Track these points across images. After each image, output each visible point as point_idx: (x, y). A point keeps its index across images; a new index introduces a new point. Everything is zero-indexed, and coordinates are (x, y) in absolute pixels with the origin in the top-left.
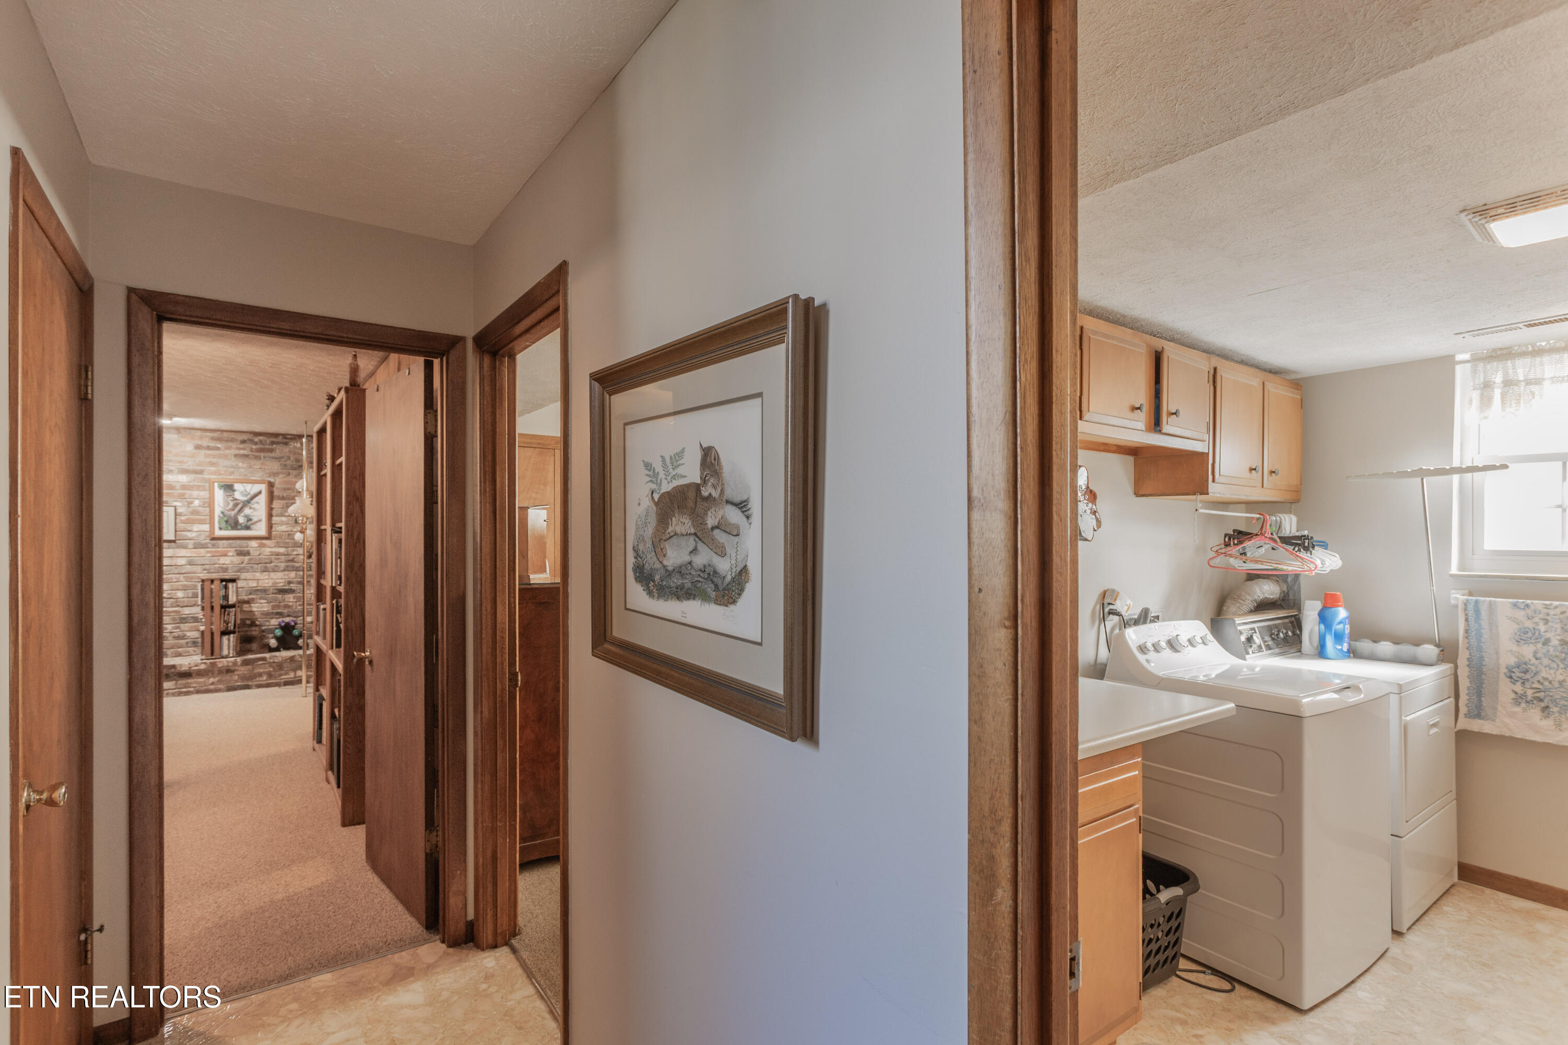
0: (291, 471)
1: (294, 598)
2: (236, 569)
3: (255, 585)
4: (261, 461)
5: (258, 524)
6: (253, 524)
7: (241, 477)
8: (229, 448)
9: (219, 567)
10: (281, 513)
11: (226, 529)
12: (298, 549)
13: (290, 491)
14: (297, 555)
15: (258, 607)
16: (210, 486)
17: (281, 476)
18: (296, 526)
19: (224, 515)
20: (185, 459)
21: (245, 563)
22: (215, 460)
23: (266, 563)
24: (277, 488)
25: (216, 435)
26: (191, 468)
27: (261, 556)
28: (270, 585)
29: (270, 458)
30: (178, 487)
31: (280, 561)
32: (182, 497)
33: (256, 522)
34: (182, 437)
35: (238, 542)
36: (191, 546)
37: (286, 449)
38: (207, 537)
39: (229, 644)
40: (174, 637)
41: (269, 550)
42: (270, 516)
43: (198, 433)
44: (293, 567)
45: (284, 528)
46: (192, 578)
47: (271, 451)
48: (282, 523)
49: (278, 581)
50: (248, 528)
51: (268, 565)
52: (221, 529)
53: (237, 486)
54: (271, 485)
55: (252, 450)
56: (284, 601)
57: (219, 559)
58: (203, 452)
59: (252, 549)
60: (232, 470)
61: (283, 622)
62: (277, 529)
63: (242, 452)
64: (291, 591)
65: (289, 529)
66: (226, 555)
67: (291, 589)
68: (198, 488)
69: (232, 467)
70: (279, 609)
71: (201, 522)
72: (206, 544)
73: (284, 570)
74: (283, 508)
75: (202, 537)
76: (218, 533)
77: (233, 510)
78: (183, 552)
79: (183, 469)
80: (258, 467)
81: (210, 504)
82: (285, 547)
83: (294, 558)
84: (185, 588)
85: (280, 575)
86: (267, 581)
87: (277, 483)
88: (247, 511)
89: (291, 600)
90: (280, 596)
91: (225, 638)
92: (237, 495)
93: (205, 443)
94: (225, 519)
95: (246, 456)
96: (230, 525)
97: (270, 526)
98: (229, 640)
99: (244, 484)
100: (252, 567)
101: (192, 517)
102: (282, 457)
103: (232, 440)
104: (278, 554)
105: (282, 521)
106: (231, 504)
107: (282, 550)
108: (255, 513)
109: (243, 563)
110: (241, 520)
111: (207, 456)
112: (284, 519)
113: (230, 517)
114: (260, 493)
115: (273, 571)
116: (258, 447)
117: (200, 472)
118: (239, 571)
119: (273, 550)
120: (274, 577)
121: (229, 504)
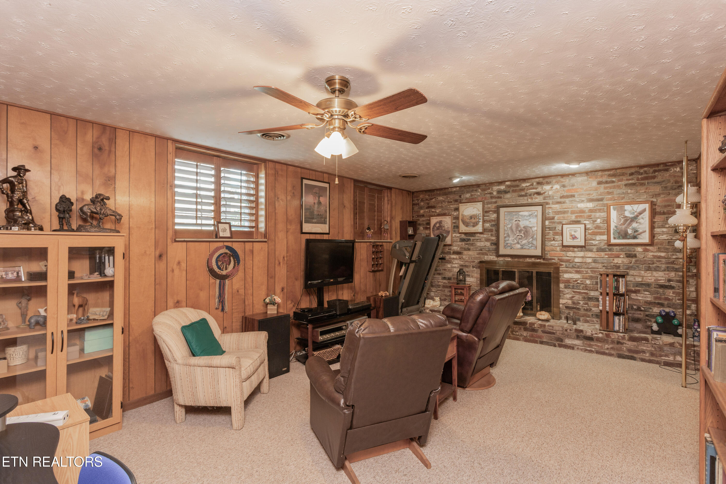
0: (671, 192)
1: (673, 293)
2: (626, 267)
3: (640, 280)
4: (645, 187)
5: (642, 234)
6: (638, 234)
7: (629, 200)
8: (621, 180)
9: (614, 265)
10: (662, 226)
11: (619, 238)
12: (678, 254)
13: (669, 208)
14: (677, 258)
15: (642, 297)
16: (607, 209)
17: (662, 196)
18: (675, 235)
19: (617, 229)
20: (592, 192)
21: (632, 263)
22: (611, 190)
23: (649, 264)
24: (659, 206)
25: (612, 172)
26: (595, 198)
27: (645, 259)
28: (653, 281)
29: (653, 183)
30: (587, 211)
31: (661, 263)
32: (589, 217)
33: (641, 233)
34: (590, 178)
35: (628, 247)
36: (595, 250)
37: (667, 174)
38: (605, 244)
39: (619, 322)
40: (584, 310)
41: (652, 254)
42: (652, 227)
43: (600, 173)
44: (673, 268)
45: (664, 237)
46: (595, 272)
47: (654, 177)
48: (663, 233)
49: (660, 278)
50: (635, 237)
51: (651, 266)
52: (615, 238)
53: (628, 207)
54: (653, 204)
55: (638, 179)
56: (664, 294)
57: (613, 260)
58: (603, 186)
59: (638, 253)
60: (623, 196)
61: (664, 311)
62: (659, 238)
63: (631, 182)
64: (672, 287)
65: (669, 237)
66: (618, 257)
67: (671, 285)
68: (600, 211)
69: (623, 193)
70: (661, 300)
71: (602, 234)
72: (605, 248)
73: (664, 270)
74: (664, 221)
75: (602, 244)
76: (613, 241)
77: (624, 225)
78: (590, 254)
79: (590, 199)
80: (643, 191)
81: (608, 221)
82: (665, 252)
83: (674, 261)
84: (591, 278)
85: (661, 274)
86: (650, 278)
87: (658, 202)
88: (634, 225)
89: (671, 295)
90: (661, 290)
91: (616, 318)
92: (627, 214)
93: (604, 179)
94: (618, 231)
95: (634, 184)
96: (622, 235)
97: (652, 236)
98: (619, 320)
99: (632, 205)
100: (638, 267)
101: (596, 230)
102: (663, 181)
103: (623, 174)
104: (660, 257)
105: (663, 231)
106: (622, 220)
107: (663, 254)
108: (640, 226)
109: (631, 263)
110: (630, 231)
111: (605, 188)
112: (664, 230)
113: (621, 230)
114: (644, 210)
115: (656, 270)
116: (643, 176)
117: (602, 200)
118: (628, 269)
119: (656, 254)
120: (656, 275)
121: (621, 220)
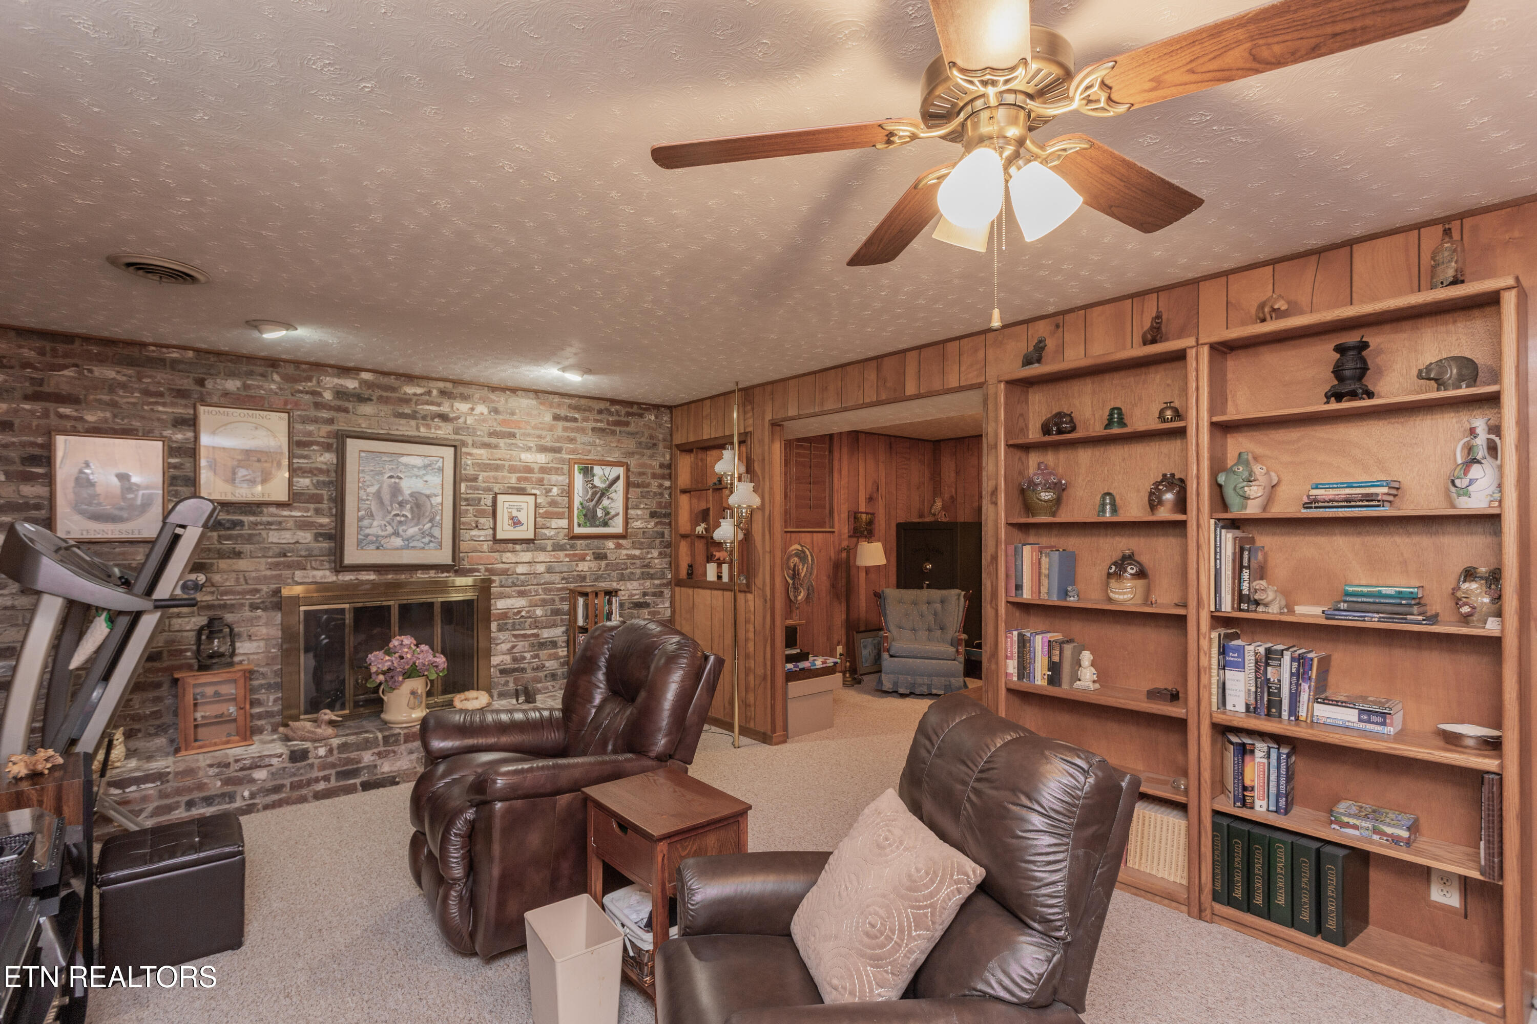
0: (645, 451)
1: (649, 613)
2: (594, 577)
4: (617, 437)
5: (615, 519)
6: (610, 519)
7: (598, 458)
8: (586, 420)
9: (577, 575)
10: (637, 506)
11: (585, 525)
12: (653, 551)
13: (644, 477)
14: (652, 558)
16: (569, 469)
17: (636, 457)
18: (650, 522)
19: (583, 508)
20: (544, 433)
22: (572, 435)
23: (622, 569)
24: (633, 473)
25: (573, 401)
26: (549, 444)
27: (617, 561)
28: (626, 597)
29: (629, 433)
30: (536, 470)
31: (635, 566)
32: (540, 482)
33: (614, 517)
34: (541, 404)
35: (596, 542)
36: (549, 548)
37: (642, 422)
38: (565, 536)
40: (533, 669)
41: (624, 552)
42: (626, 508)
43: (557, 399)
44: (648, 574)
45: (639, 524)
46: (550, 590)
47: (627, 424)
48: (638, 518)
49: (634, 592)
50: (605, 524)
51: (624, 572)
52: (579, 525)
53: (597, 470)
54: (628, 469)
55: (608, 423)
56: (639, 617)
57: (577, 565)
58: (561, 424)
59: (609, 551)
60: (589, 448)
62: (633, 525)
63: (599, 425)
64: (646, 605)
65: (644, 525)
66: (584, 559)
67: (646, 602)
68: (558, 471)
69: (590, 444)
71: (560, 516)
72: (565, 544)
73: (639, 579)
74: (638, 498)
75: (561, 536)
76: (578, 530)
77: (592, 500)
78: (542, 557)
79: (542, 445)
80: (614, 445)
81: (569, 491)
82: (640, 549)
83: (649, 563)
84: (544, 603)
85: (636, 585)
87: (632, 465)
88: (605, 502)
89: (646, 616)
92: (597, 482)
93: (563, 412)
94: (584, 512)
95: (602, 430)
96: (589, 520)
97: (627, 521)
99: (603, 468)
100: (609, 575)
101: (550, 509)
102: (637, 433)
103: (589, 409)
104: (633, 557)
105: (637, 515)
106: (590, 493)
107: (637, 552)
108: (612, 505)
109: (601, 569)
110: (600, 513)
111: (565, 429)
112: (639, 512)
113: (588, 510)
114: (618, 478)
115: (630, 579)
116: (614, 418)
117: (557, 450)
118: (596, 580)
119: (629, 552)
120: (630, 587)
121: (588, 492)
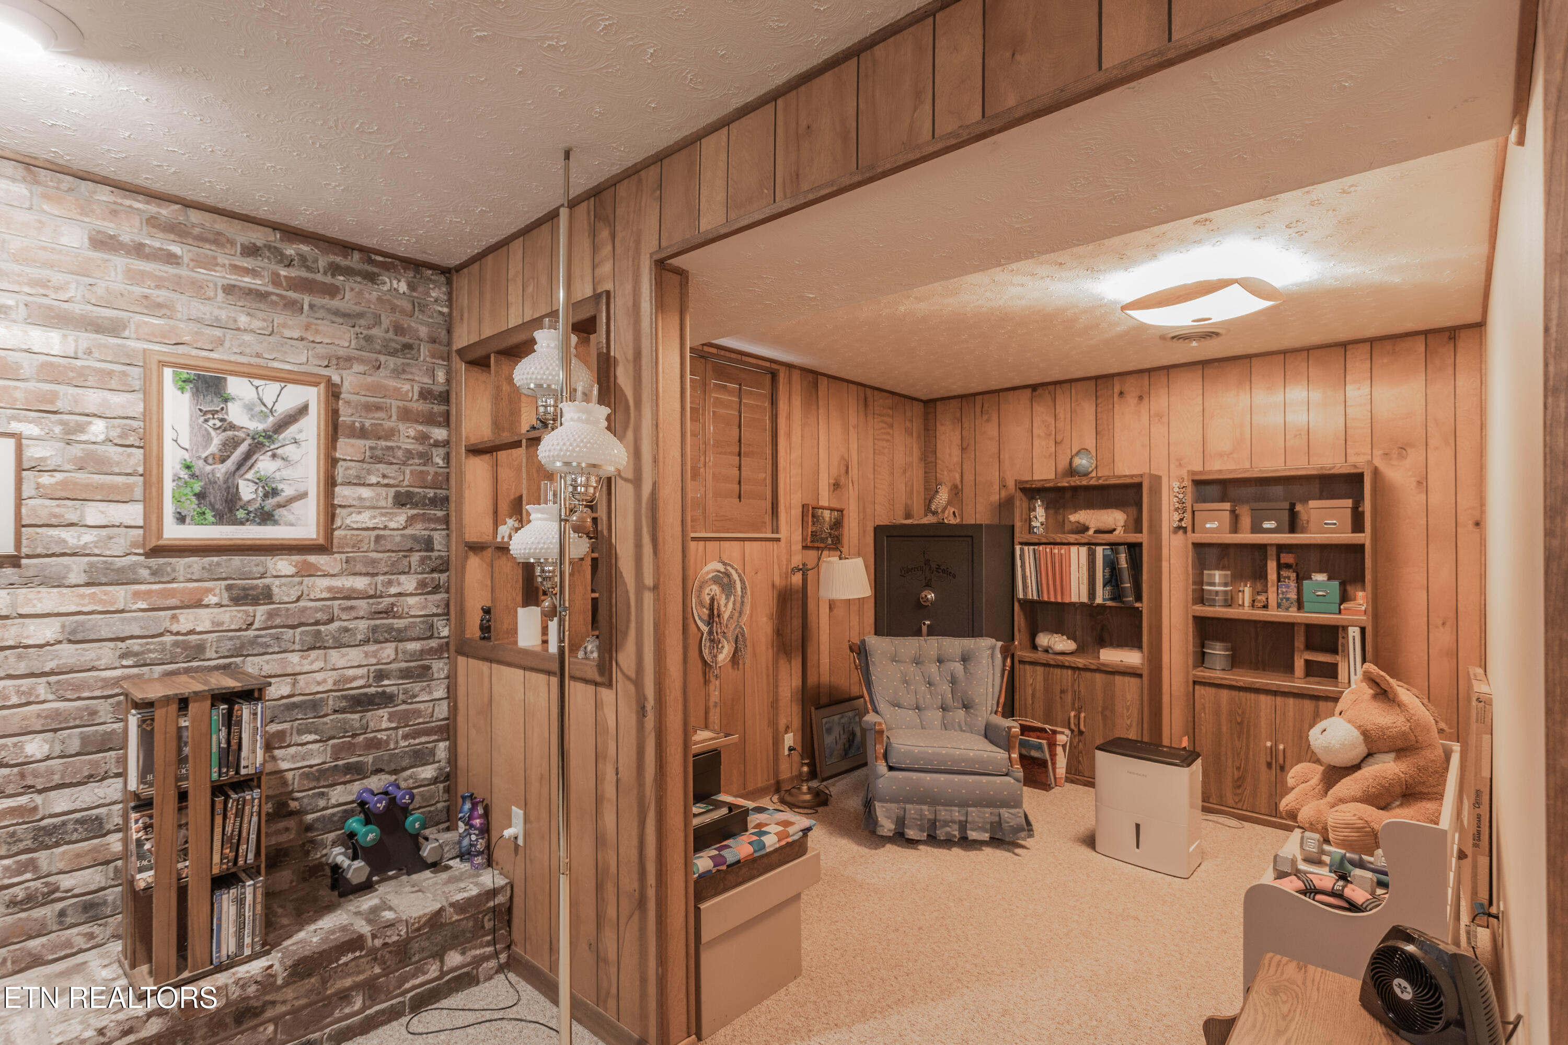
0: (382, 358)
1: (390, 717)
2: (229, 644)
3: (286, 690)
4: (303, 319)
5: (295, 505)
6: (280, 506)
7: (243, 358)
8: (210, 264)
9: (176, 644)
10: (358, 477)
11: (201, 519)
12: (403, 578)
13: (380, 414)
14: (400, 594)
15: (293, 758)
16: (146, 379)
17: (357, 368)
18: (396, 514)
19: (193, 476)
20: (57, 276)
21: (256, 626)
22: (161, 295)
23: (317, 623)
24: (348, 403)
25: (167, 212)
26: (76, 308)
27: (302, 604)
28: (329, 686)
29: (337, 313)
30: (28, 371)
31: (354, 614)
32: (43, 404)
33: (291, 500)
34: (49, 197)
35: (237, 560)
36: (74, 577)
37: (372, 294)
38: (134, 545)
39: (240, 915)
41: (324, 582)
42: (330, 483)
43: (104, 195)
44: (390, 629)
45: (364, 519)
46: (78, 687)
47: (332, 291)
48: (362, 506)
49: (351, 672)
50: (266, 517)
51: (322, 628)
52: (181, 519)
53: (236, 386)
54: (333, 393)
55: (276, 280)
56: (365, 729)
57: (174, 617)
58: (119, 262)
59: (277, 582)
60: (218, 332)
62: (348, 521)
63: (247, 281)
64: (386, 699)
65: (379, 521)
66: (199, 604)
67: (384, 692)
68: (104, 381)
69: (217, 324)
70: (353, 754)
71: (115, 495)
72: (133, 567)
73: (364, 642)
74: (362, 461)
75: (120, 543)
76: (173, 532)
77: (223, 460)
78: (47, 600)
79: (49, 307)
80: (296, 335)
81: (147, 435)
82: (366, 574)
83: (393, 605)
84: (55, 722)
85: (355, 655)
86: (319, 677)
87: (346, 386)
88: (265, 465)
89: (384, 726)
90: (356, 716)
91: (227, 902)
92: (236, 414)
93: (128, 232)
94: (197, 488)
95: (262, 296)
96: (213, 508)
97: (330, 511)
98: (240, 902)
99: (257, 382)
100: (278, 638)
101: (82, 476)
102: (361, 315)
103: (217, 240)
104: (349, 594)
105: (360, 498)
106: (217, 440)
107: (360, 583)
108: (286, 473)
109: (252, 624)
110: (247, 491)
111: (133, 277)
112: (366, 492)
113: (212, 482)
114: (303, 410)
115: (339, 645)
116: (293, 273)
117: (114, 329)
118: (238, 652)
119: (338, 583)
120: (341, 663)
121: (208, 439)
